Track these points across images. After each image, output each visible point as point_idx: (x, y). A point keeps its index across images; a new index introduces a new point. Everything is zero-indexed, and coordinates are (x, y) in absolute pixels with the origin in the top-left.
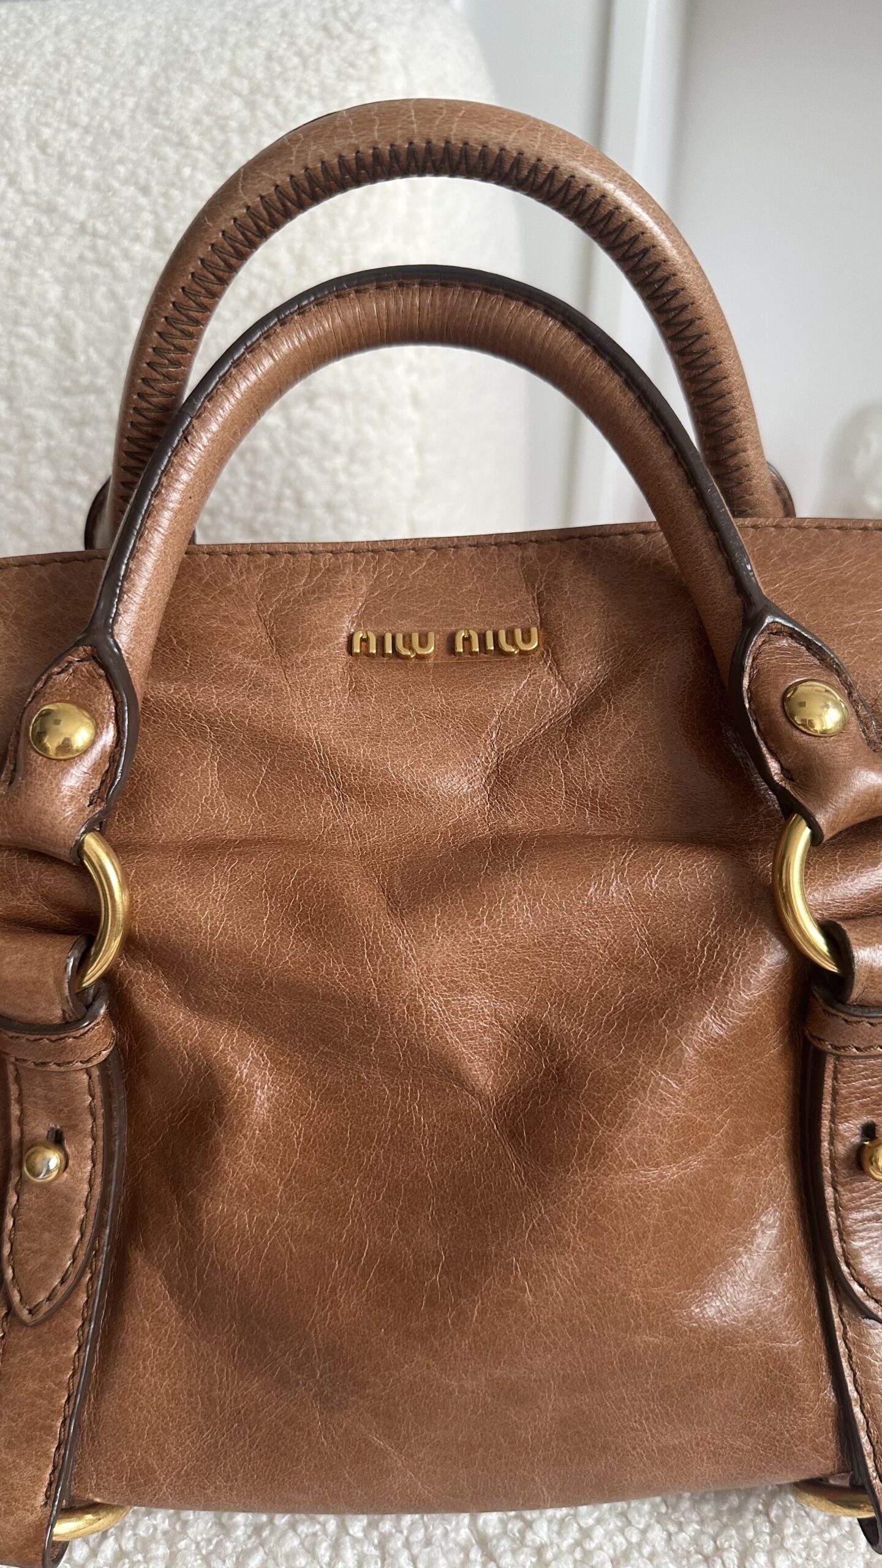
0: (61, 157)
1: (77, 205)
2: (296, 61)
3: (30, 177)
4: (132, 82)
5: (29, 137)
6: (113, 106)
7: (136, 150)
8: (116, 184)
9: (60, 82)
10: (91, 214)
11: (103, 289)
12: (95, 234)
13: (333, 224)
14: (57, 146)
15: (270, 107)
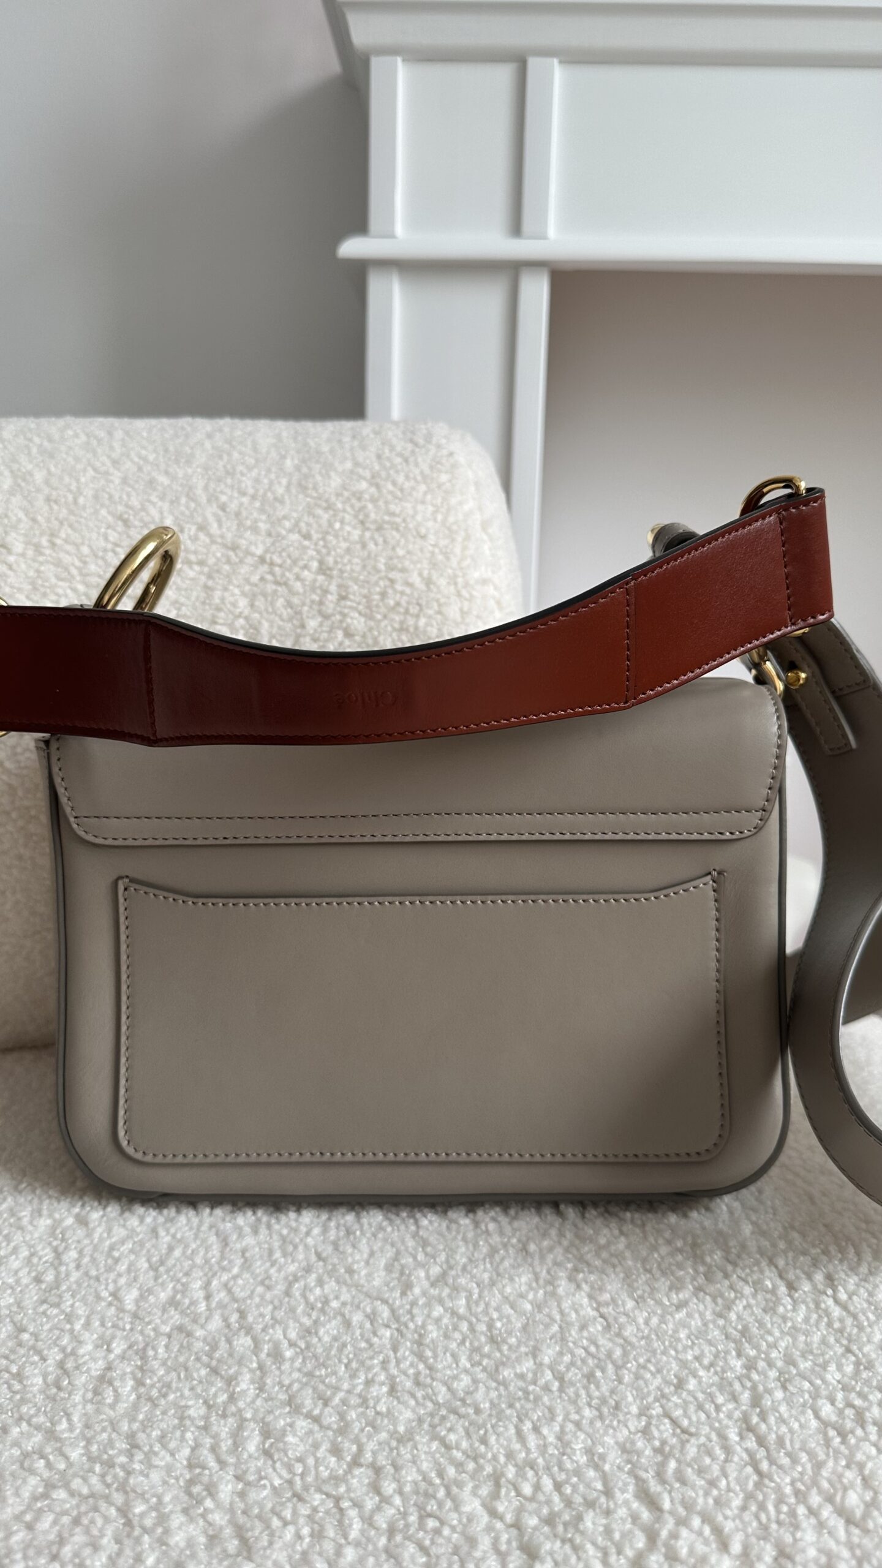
0: (238, 514)
1: (256, 545)
2: (399, 460)
3: (215, 525)
4: (281, 469)
5: (209, 501)
7: (296, 511)
8: (284, 532)
9: (224, 467)
10: (267, 551)
12: (272, 564)
13: (448, 559)
14: (233, 506)
15: (390, 487)
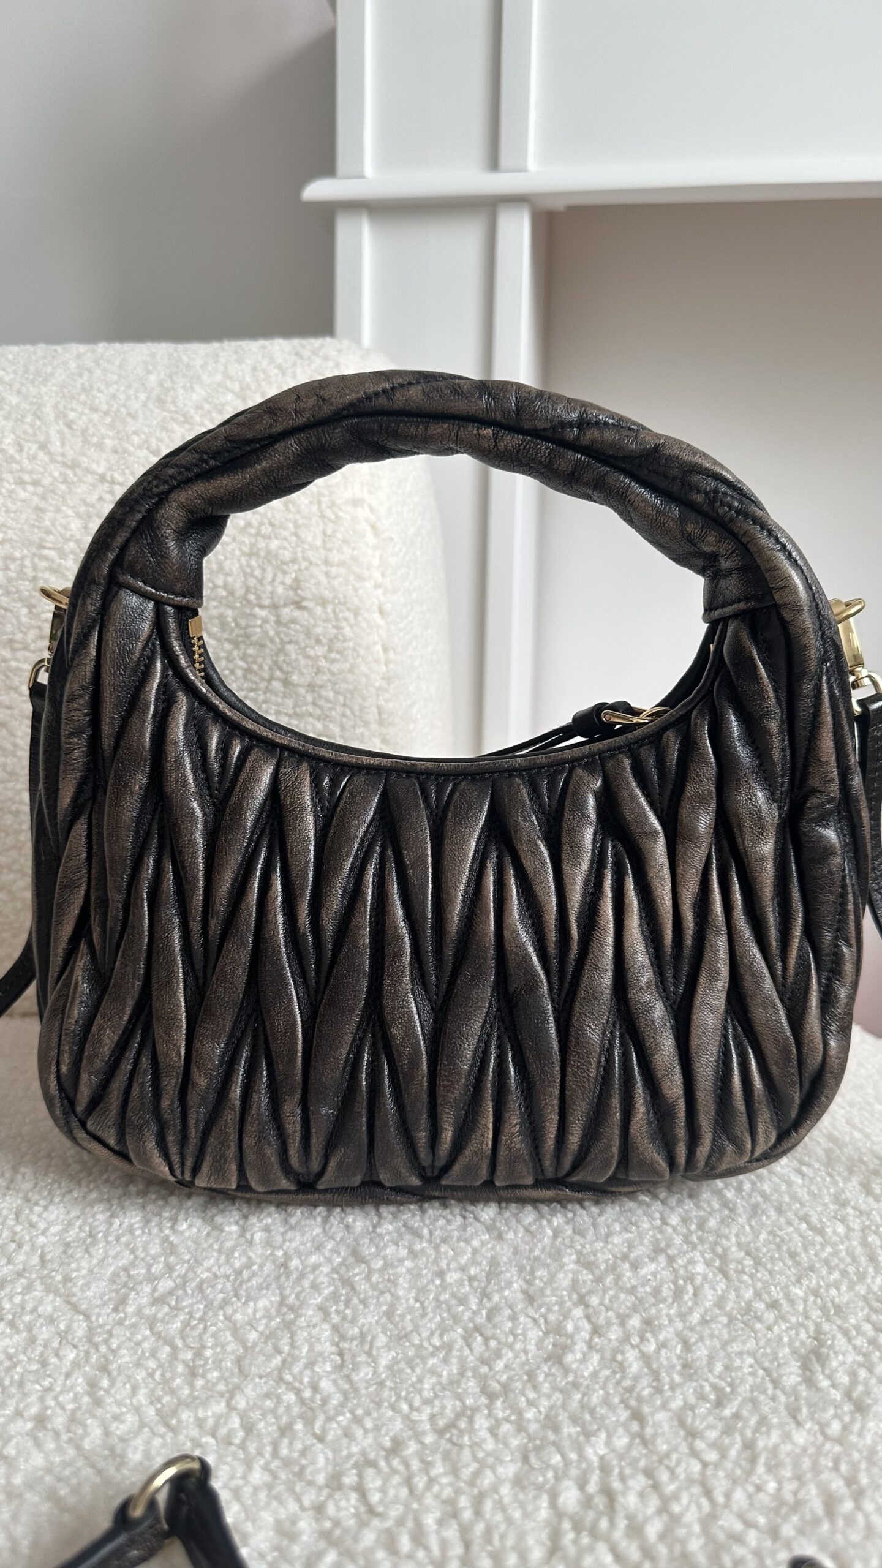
6: (128, 398)
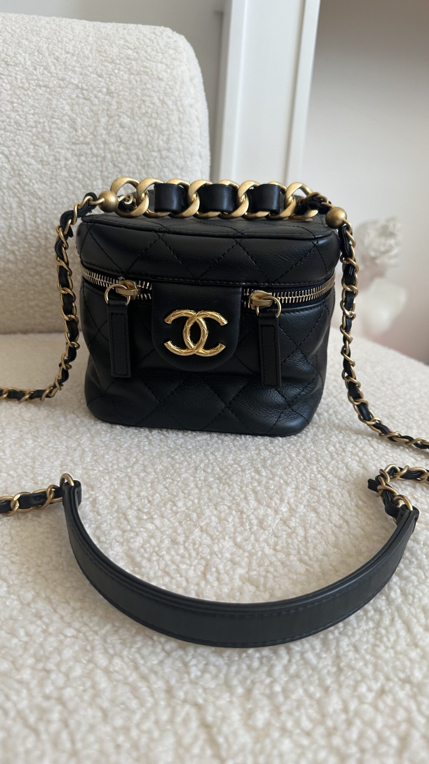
6: (82, 47)
11: (86, 109)
